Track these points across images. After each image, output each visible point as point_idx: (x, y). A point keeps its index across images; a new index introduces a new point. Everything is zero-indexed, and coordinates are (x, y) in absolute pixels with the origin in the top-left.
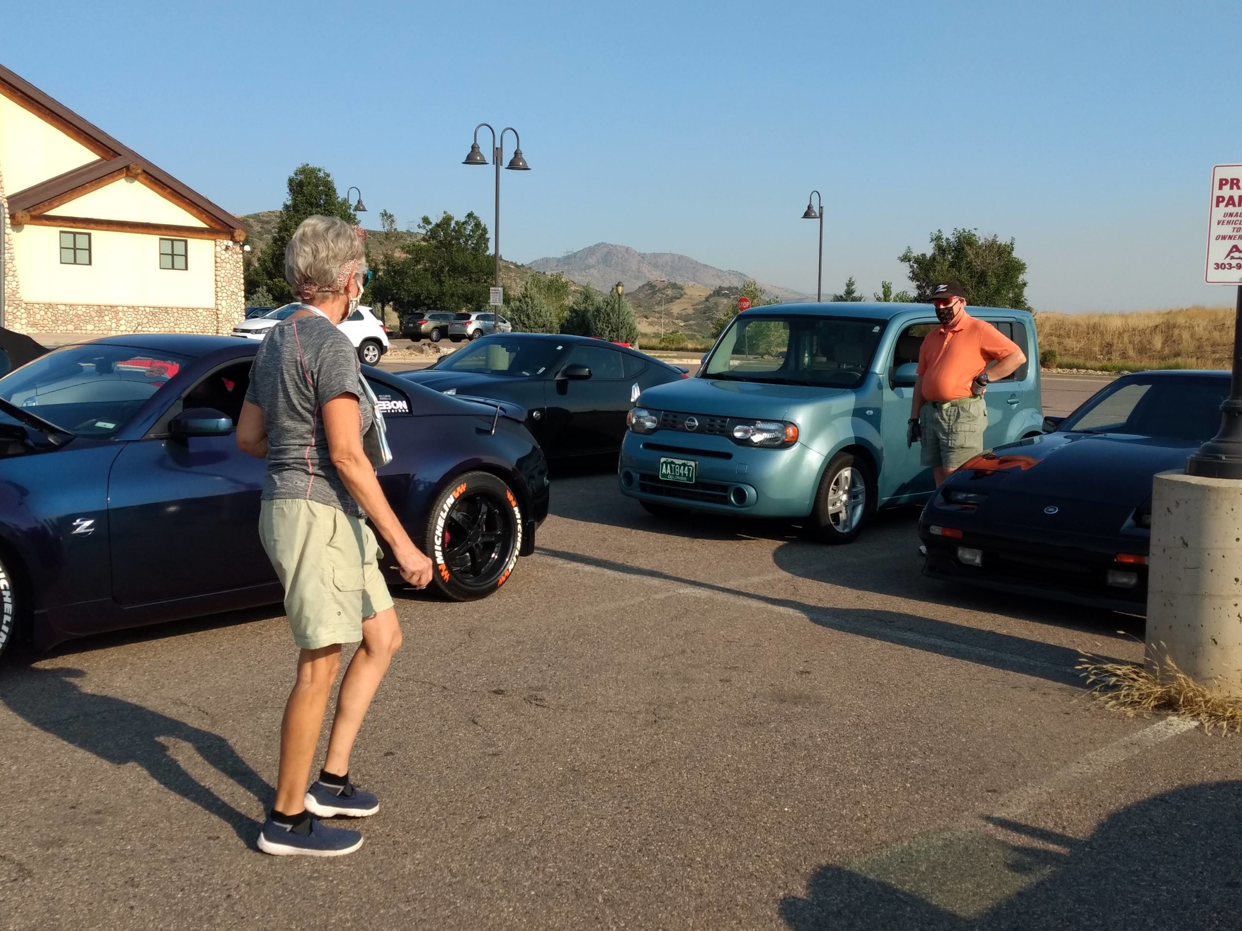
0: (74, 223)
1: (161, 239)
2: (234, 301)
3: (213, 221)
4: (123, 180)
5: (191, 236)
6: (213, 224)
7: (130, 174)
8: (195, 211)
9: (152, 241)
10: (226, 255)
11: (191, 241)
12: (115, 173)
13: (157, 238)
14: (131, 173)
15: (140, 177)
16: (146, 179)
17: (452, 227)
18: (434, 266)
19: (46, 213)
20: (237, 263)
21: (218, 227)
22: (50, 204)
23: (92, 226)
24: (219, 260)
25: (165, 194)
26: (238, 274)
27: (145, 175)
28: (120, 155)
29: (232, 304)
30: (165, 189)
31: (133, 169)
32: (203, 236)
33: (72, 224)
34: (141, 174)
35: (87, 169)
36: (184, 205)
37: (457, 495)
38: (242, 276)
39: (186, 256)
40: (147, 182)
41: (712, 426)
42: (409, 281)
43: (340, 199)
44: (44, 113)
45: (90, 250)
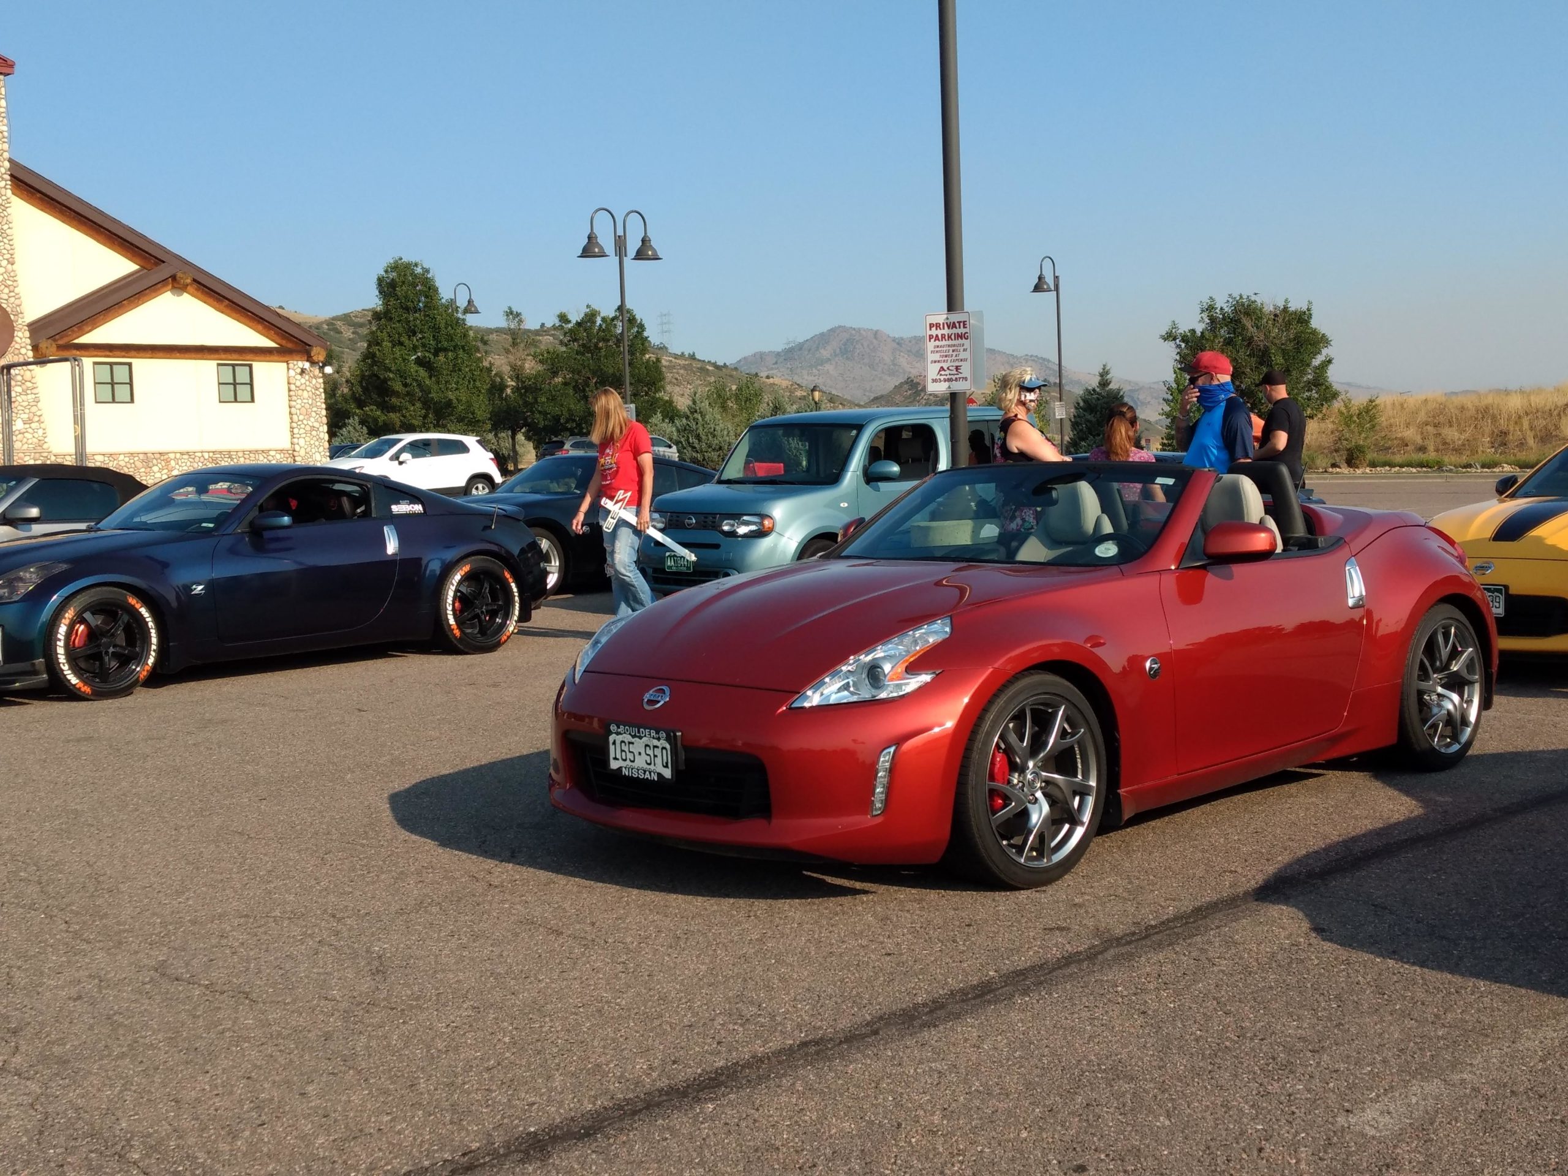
0: (111, 351)
1: (219, 365)
2: (315, 439)
3: (283, 338)
4: (169, 293)
5: (257, 358)
6: (284, 342)
7: (176, 285)
8: (260, 327)
9: (208, 368)
10: (301, 381)
11: (257, 366)
12: (159, 285)
13: (214, 363)
14: (178, 283)
15: (189, 288)
16: (197, 290)
17: (598, 324)
18: (576, 377)
19: (76, 341)
20: (317, 389)
21: (290, 345)
22: (80, 329)
23: (133, 353)
24: (293, 387)
25: (222, 307)
26: (319, 404)
27: (195, 285)
28: (164, 262)
29: (312, 442)
30: (222, 301)
31: (182, 278)
32: (272, 358)
33: (108, 353)
34: (191, 284)
35: (124, 282)
36: (247, 322)
37: (463, 573)
38: (324, 406)
39: (251, 384)
40: (199, 294)
41: (705, 522)
42: (544, 399)
43: (443, 301)
44: (68, 217)
45: (131, 384)
